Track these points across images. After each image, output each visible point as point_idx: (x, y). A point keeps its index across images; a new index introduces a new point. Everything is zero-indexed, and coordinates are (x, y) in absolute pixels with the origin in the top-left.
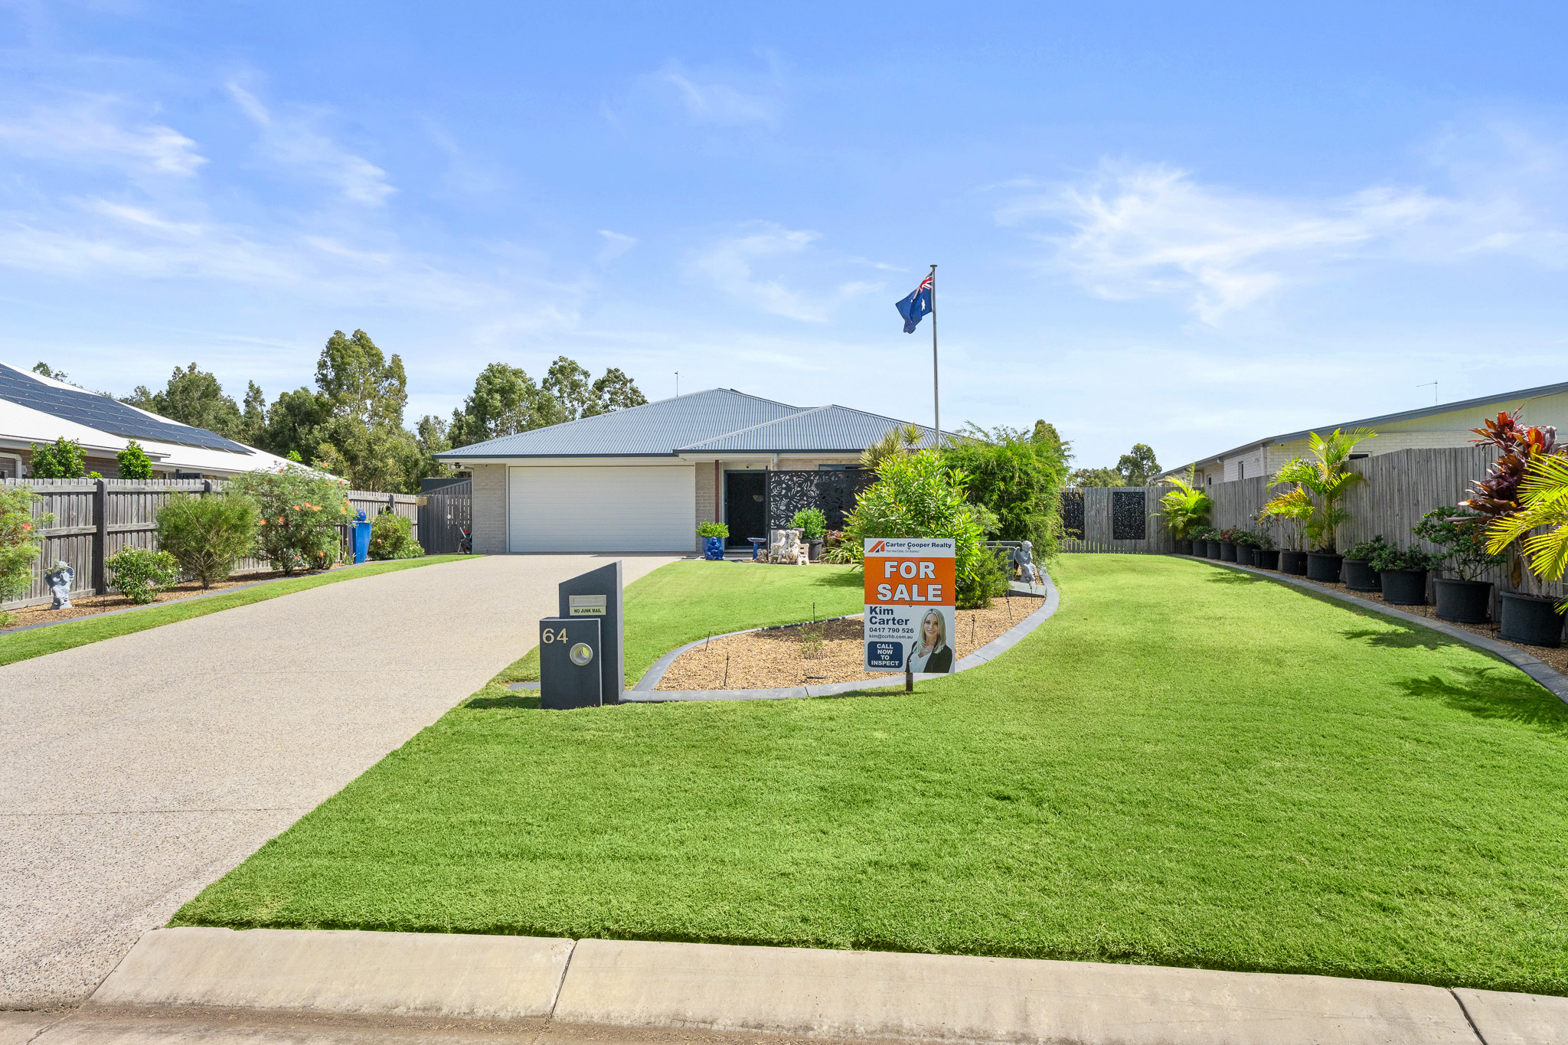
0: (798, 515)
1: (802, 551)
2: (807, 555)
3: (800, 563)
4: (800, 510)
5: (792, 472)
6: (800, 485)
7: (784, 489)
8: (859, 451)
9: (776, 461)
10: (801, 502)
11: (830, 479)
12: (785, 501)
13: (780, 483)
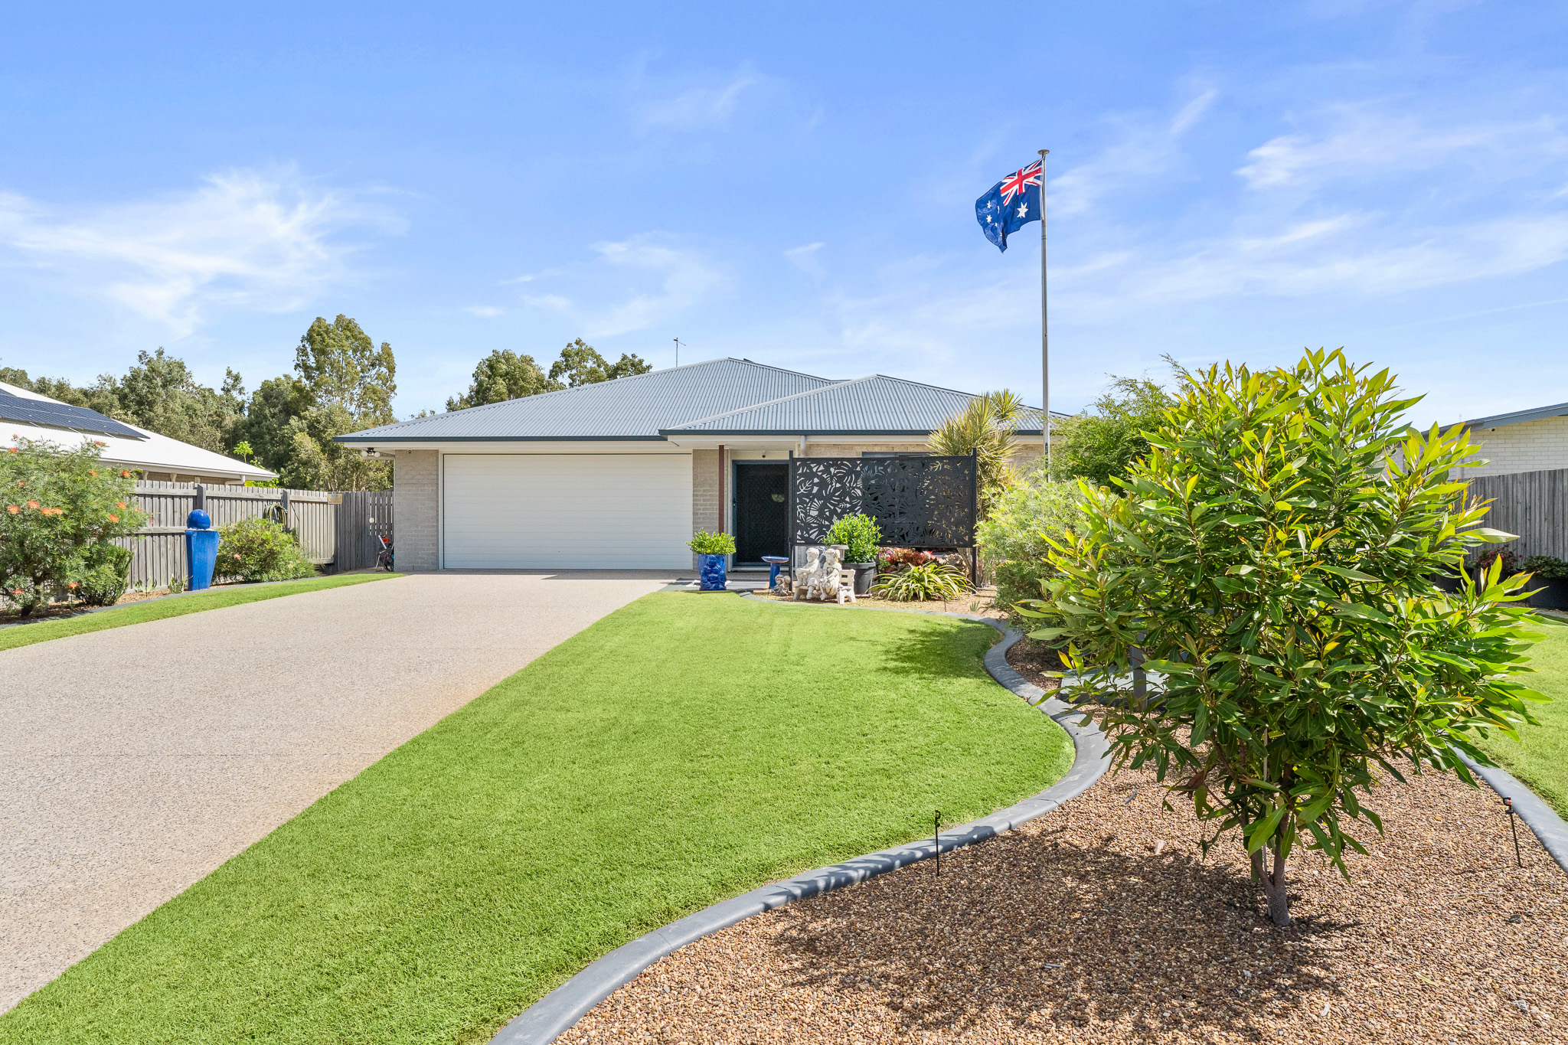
0: (838, 525)
1: (845, 580)
2: (852, 588)
3: (842, 601)
4: (840, 517)
5: (827, 460)
6: (840, 480)
7: (816, 485)
8: (926, 433)
9: (802, 447)
10: (842, 505)
11: (885, 470)
12: (817, 503)
13: (810, 476)
